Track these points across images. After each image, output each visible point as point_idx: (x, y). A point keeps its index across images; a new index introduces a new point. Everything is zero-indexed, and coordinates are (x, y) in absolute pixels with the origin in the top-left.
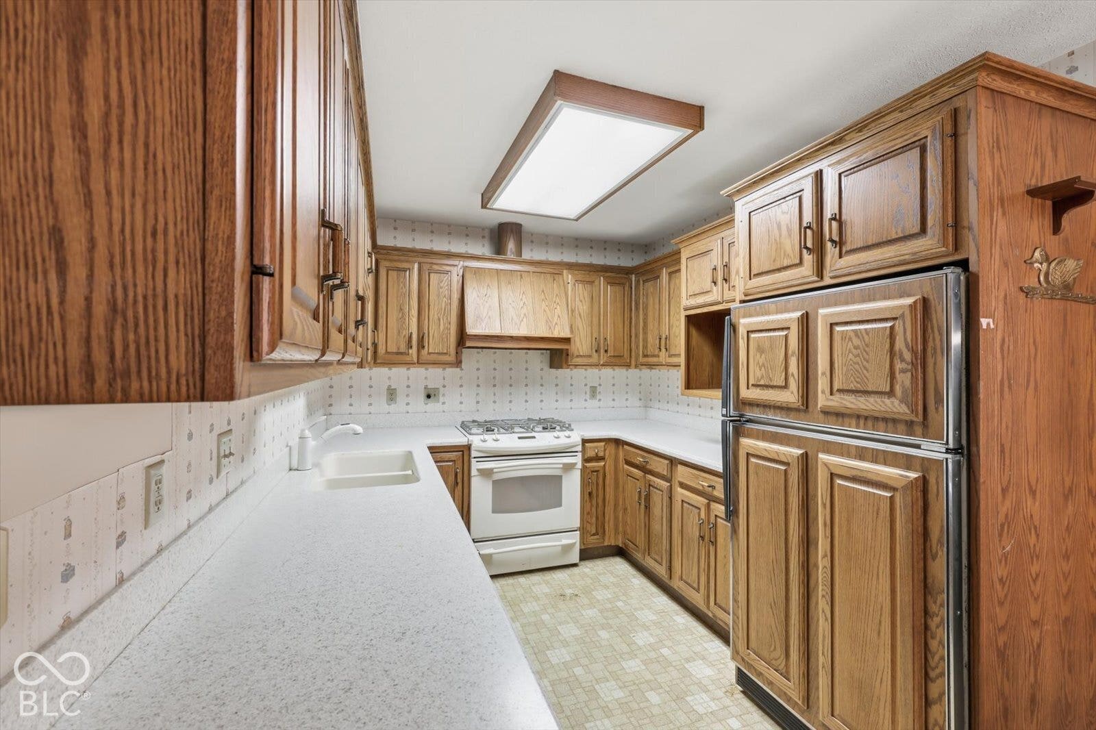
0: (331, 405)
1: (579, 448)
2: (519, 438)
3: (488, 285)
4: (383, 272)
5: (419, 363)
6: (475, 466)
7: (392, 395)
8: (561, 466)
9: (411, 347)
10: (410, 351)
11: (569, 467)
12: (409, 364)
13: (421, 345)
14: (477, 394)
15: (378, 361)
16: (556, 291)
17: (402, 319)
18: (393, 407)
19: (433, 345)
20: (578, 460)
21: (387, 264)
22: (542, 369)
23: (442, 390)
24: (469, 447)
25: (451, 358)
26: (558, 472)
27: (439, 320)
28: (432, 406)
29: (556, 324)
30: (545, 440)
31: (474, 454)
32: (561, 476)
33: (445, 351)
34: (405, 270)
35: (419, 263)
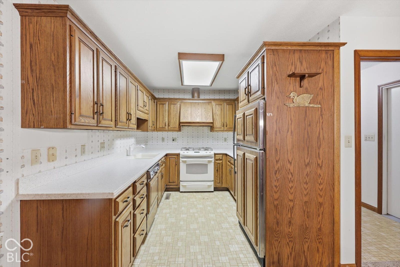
0: (147, 142)
1: (213, 156)
2: (195, 152)
3: (188, 107)
4: (158, 105)
5: (169, 130)
6: (181, 160)
7: (163, 139)
8: (207, 161)
9: (166, 126)
10: (166, 127)
11: (210, 162)
12: (166, 131)
13: (169, 126)
14: (188, 140)
15: (157, 130)
16: (209, 108)
17: (163, 118)
18: (164, 143)
19: (172, 125)
20: (213, 160)
21: (160, 103)
22: (208, 132)
23: (177, 138)
24: (179, 154)
25: (177, 129)
26: (206, 163)
27: (174, 118)
28: (174, 143)
29: (208, 118)
30: (203, 153)
31: (181, 156)
32: (207, 164)
33: (175, 127)
34: (164, 104)
35: (168, 102)
